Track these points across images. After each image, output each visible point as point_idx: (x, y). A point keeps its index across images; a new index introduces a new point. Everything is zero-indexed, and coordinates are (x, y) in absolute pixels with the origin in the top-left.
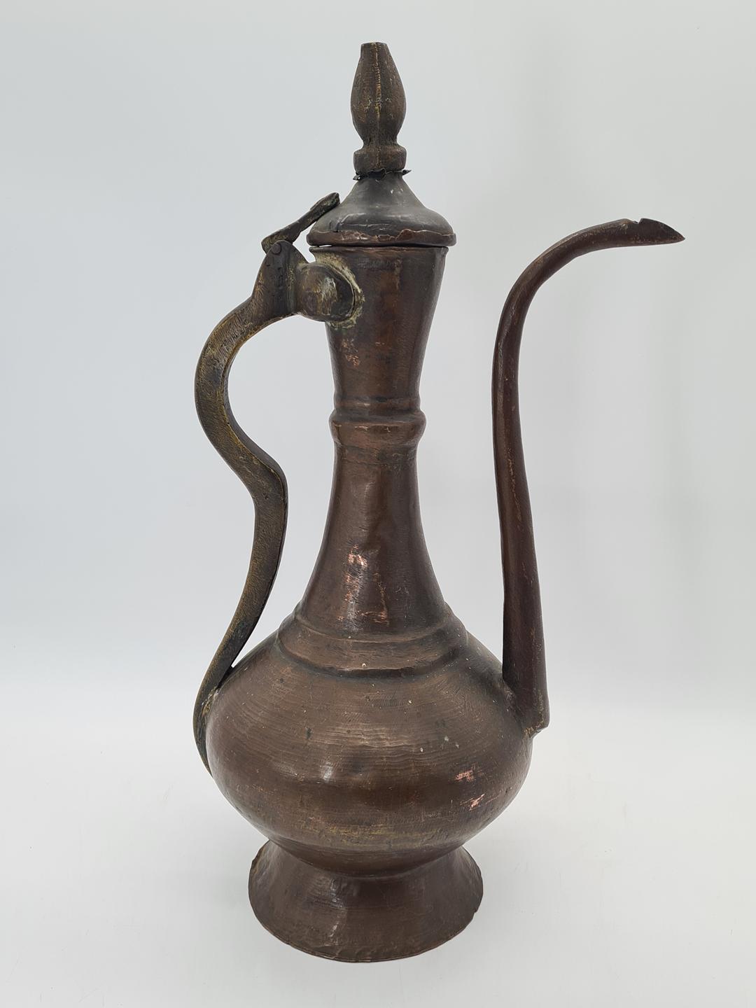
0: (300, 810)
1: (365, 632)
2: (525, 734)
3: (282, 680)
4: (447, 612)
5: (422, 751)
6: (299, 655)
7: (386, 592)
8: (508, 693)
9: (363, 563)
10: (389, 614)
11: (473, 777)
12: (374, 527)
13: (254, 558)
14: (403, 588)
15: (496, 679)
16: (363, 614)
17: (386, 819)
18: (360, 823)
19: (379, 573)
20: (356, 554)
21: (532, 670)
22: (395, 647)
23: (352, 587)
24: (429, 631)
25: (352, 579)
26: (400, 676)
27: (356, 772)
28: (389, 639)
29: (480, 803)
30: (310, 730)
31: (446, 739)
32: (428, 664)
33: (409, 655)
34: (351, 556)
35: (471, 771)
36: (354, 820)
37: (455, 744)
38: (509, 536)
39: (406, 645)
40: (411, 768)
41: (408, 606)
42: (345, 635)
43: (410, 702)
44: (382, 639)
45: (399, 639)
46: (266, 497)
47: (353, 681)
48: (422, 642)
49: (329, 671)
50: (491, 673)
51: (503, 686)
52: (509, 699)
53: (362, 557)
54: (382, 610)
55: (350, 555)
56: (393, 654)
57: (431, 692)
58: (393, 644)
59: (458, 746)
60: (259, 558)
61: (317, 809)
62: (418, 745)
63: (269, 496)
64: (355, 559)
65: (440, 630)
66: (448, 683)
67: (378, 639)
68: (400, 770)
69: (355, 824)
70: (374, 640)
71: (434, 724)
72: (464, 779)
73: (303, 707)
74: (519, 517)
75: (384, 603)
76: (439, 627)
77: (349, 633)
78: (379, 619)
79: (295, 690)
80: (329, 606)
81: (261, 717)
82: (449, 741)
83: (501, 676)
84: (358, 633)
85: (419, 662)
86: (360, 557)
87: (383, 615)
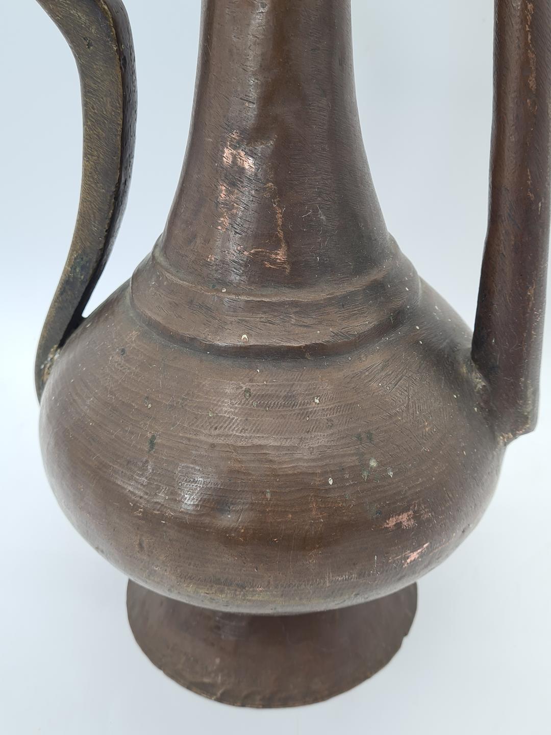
0: (139, 555)
1: (251, 283)
2: (498, 443)
3: (123, 351)
4: (392, 250)
5: (331, 482)
6: (149, 314)
7: (285, 216)
8: (479, 382)
9: (249, 164)
10: (290, 254)
11: (412, 522)
12: (267, 99)
13: (87, 154)
14: (315, 211)
15: (460, 358)
16: (245, 253)
17: (269, 582)
18: (228, 583)
19: (275, 183)
20: (235, 148)
21: (522, 350)
22: (298, 309)
23: (229, 206)
24: (357, 284)
25: (229, 192)
26: (304, 358)
27: (222, 511)
28: (289, 295)
29: (421, 555)
30: (154, 437)
31: (373, 463)
32: (352, 338)
33: (320, 323)
34: (227, 153)
35: (411, 512)
36: (219, 579)
37: (386, 471)
38: (510, 118)
39: (316, 307)
40: (310, 510)
41: (324, 242)
42: (218, 287)
43: (317, 401)
44: (276, 295)
45: (304, 296)
46: (89, 45)
47: (226, 363)
48: (343, 302)
49: (190, 344)
50: (453, 348)
51: (470, 371)
52: (478, 392)
53: (246, 153)
54: (277, 246)
55: (226, 150)
56: (293, 321)
57: (353, 385)
58: (294, 304)
59: (391, 474)
60: (92, 155)
61: (162, 558)
62: (326, 472)
63: (93, 43)
64: (234, 157)
65: (375, 280)
66: (382, 369)
67: (272, 296)
68: (293, 513)
69: (220, 584)
70: (263, 296)
71: (354, 439)
72: (399, 525)
73: (147, 398)
74: (532, 83)
75: (281, 235)
76: (375, 275)
77: (224, 283)
78: (273, 262)
79: (138, 370)
80: (195, 236)
81: (89, 406)
82: (378, 467)
83: (469, 354)
84: (239, 284)
85: (337, 334)
86: (242, 154)
87: (280, 255)
